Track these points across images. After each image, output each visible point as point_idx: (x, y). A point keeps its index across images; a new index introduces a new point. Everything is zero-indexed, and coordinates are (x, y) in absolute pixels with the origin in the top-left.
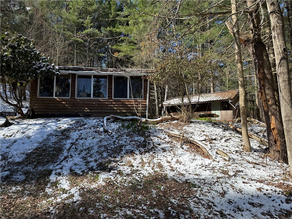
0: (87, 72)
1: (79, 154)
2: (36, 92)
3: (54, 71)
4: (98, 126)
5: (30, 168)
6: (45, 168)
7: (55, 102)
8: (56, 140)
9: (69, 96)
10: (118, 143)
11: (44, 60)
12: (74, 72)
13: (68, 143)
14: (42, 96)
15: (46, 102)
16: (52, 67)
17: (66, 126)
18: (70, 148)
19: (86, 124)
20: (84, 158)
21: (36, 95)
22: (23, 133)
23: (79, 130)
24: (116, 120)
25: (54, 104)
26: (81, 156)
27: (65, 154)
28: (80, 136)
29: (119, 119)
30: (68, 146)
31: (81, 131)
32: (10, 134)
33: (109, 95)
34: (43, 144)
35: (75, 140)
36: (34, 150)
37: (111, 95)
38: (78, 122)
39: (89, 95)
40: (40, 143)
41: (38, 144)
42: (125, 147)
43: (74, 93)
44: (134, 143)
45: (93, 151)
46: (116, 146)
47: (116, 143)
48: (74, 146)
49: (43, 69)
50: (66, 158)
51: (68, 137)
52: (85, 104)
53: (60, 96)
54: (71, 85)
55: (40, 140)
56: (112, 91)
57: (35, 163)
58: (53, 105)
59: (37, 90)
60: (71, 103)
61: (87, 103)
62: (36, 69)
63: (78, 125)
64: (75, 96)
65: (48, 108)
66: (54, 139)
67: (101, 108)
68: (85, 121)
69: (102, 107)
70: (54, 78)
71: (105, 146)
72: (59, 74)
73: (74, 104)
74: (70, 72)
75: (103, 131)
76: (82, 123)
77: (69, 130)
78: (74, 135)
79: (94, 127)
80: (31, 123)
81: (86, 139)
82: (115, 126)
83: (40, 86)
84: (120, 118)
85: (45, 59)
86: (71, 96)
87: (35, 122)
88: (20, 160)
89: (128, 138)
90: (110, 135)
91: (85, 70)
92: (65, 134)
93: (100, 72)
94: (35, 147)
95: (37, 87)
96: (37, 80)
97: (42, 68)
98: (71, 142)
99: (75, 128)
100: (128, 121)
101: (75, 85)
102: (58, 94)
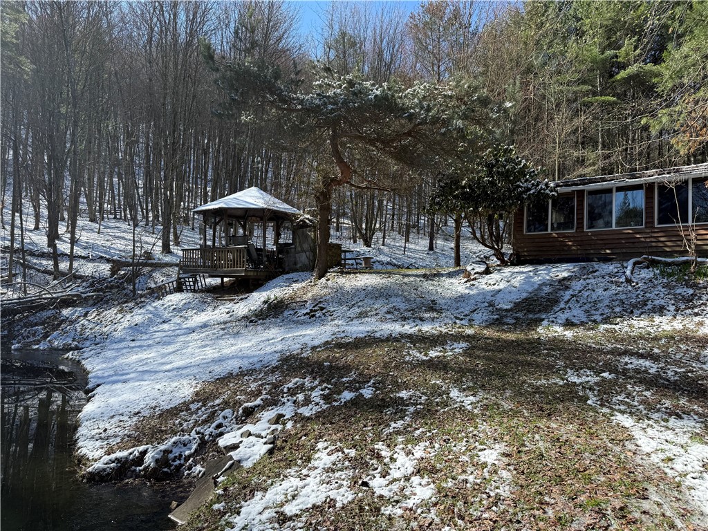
0: (603, 185)
1: (580, 307)
2: (522, 227)
3: (547, 191)
4: (617, 274)
5: (520, 315)
6: (536, 316)
7: (551, 240)
8: (550, 291)
9: (572, 228)
10: (643, 296)
11: (532, 174)
12: (581, 187)
13: (567, 295)
14: (530, 232)
15: (536, 240)
16: (544, 187)
17: (565, 274)
18: (569, 300)
19: (597, 270)
20: (587, 311)
21: (522, 231)
22: (508, 282)
23: (584, 280)
24: (653, 264)
25: (549, 242)
26: (582, 308)
27: (562, 305)
28: (585, 287)
29: (659, 262)
30: (566, 298)
31: (588, 281)
32: (494, 283)
33: (648, 221)
34: (532, 294)
35: (577, 292)
36: (523, 300)
37: (651, 220)
38: (584, 267)
39: (609, 224)
40: (530, 293)
41: (528, 294)
42: (652, 302)
43: (582, 223)
44: (672, 297)
45: (602, 305)
46: (639, 300)
47: (640, 296)
48: (575, 298)
49: (532, 192)
50: (561, 309)
51: (567, 288)
52: (602, 240)
53: (558, 228)
54: (577, 210)
55: (530, 290)
56: (653, 213)
57: (525, 312)
58: (548, 244)
59: (522, 223)
60: (577, 239)
61: (605, 237)
62: (521, 193)
63: (585, 271)
64: (583, 227)
65: (541, 249)
66: (547, 289)
67: (631, 245)
68: (596, 266)
69: (633, 243)
70: (548, 202)
71: (621, 300)
72: (556, 194)
73: (582, 240)
74: (574, 188)
75: (624, 281)
76: (591, 270)
77: (569, 279)
78: (577, 285)
79: (610, 275)
80: (516, 270)
81: (594, 291)
82: (646, 274)
83: (528, 216)
84: (661, 261)
85: (534, 172)
86: (577, 228)
87: (521, 269)
88: (509, 307)
89: (663, 290)
90: (634, 286)
91: (599, 182)
92: (563, 284)
93: (627, 180)
94: (523, 297)
95: (522, 219)
96: (523, 208)
97: (530, 189)
98: (572, 293)
99: (579, 276)
100: (677, 265)
101: (583, 209)
102: (555, 226)
